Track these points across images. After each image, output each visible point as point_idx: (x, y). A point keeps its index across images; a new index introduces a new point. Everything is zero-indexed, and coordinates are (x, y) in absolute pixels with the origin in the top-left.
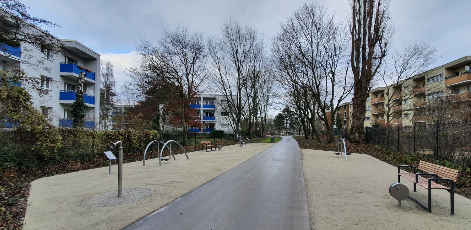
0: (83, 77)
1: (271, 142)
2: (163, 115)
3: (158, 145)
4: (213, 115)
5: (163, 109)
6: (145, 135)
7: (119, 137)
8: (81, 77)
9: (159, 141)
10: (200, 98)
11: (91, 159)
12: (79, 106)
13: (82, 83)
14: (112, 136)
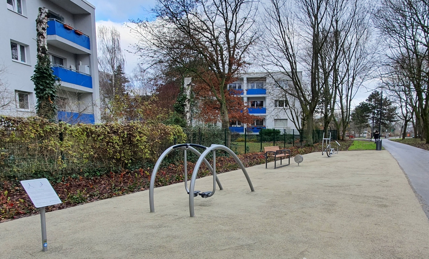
0: (44, 18)
1: (377, 149)
2: (192, 97)
3: (184, 154)
4: (262, 104)
5: (190, 87)
6: (161, 133)
7: (112, 136)
8: (41, 19)
9: (187, 146)
10: (242, 79)
11: (58, 182)
12: (44, 77)
13: (44, 31)
14: (99, 136)
